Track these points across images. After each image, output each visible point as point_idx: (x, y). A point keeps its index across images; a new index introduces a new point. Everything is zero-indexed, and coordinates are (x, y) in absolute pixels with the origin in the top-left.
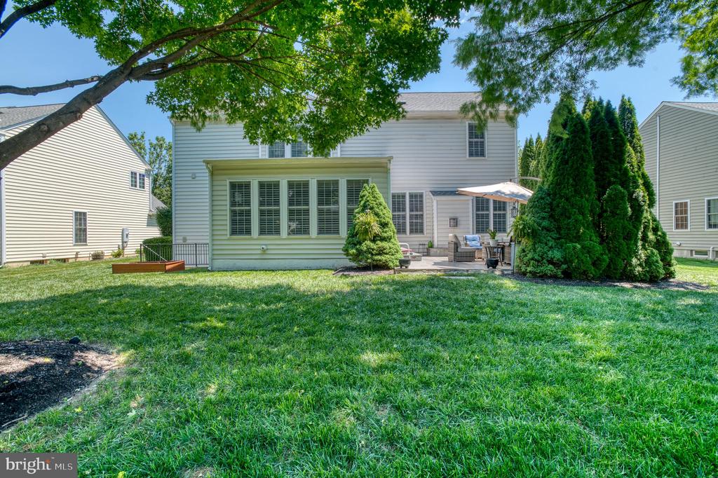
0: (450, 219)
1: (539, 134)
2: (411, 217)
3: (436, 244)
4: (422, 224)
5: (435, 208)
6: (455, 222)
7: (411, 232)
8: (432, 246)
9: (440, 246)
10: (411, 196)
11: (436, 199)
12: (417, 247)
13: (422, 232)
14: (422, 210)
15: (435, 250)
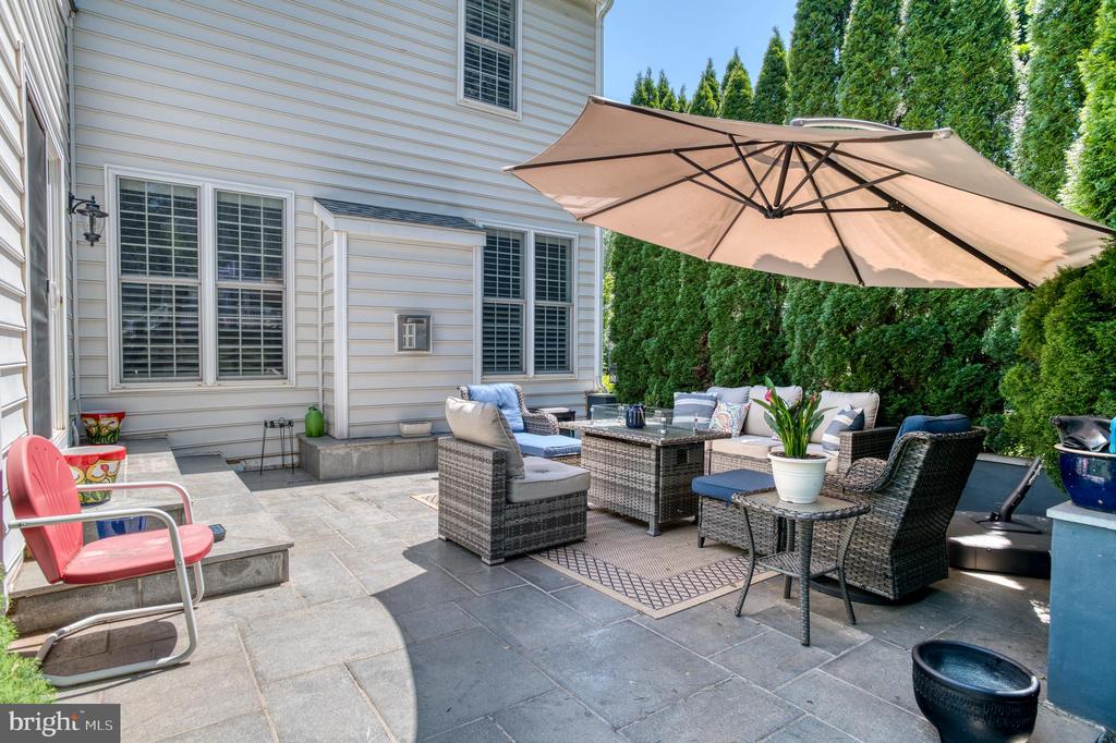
0: (403, 319)
1: (662, 73)
2: (226, 300)
3: (341, 423)
4: (276, 336)
5: (338, 267)
6: (418, 330)
7: (228, 365)
8: (322, 431)
9: (357, 432)
10: (225, 207)
11: (340, 232)
12: (258, 433)
13: (276, 362)
14: (275, 269)
15: (340, 450)
